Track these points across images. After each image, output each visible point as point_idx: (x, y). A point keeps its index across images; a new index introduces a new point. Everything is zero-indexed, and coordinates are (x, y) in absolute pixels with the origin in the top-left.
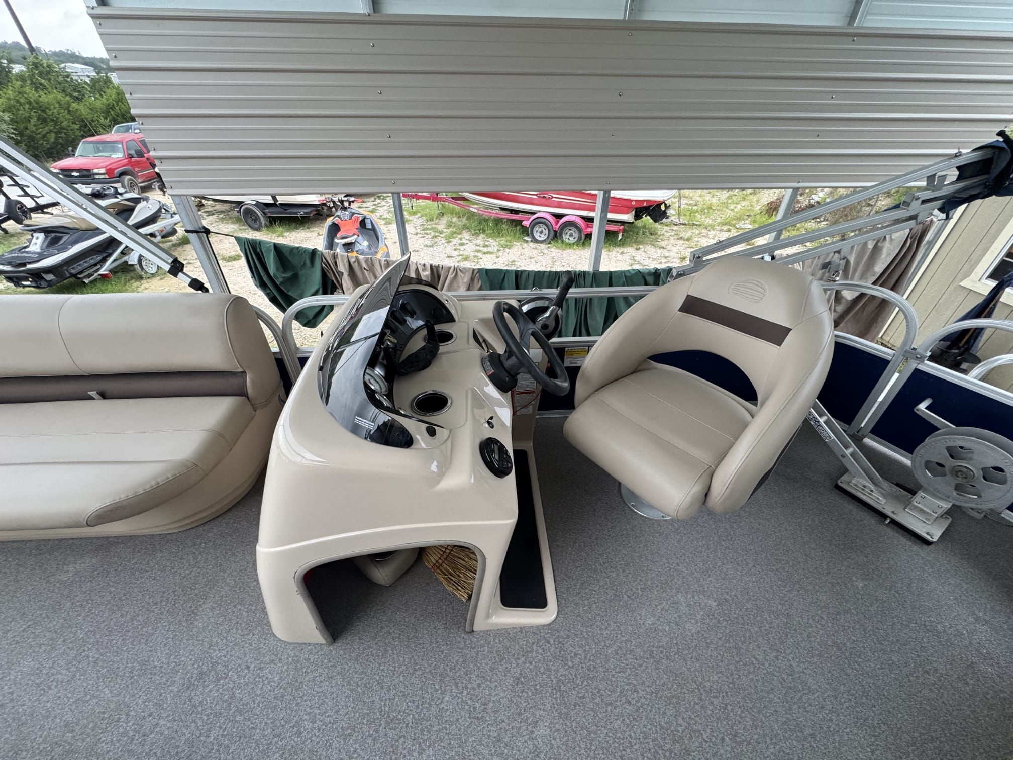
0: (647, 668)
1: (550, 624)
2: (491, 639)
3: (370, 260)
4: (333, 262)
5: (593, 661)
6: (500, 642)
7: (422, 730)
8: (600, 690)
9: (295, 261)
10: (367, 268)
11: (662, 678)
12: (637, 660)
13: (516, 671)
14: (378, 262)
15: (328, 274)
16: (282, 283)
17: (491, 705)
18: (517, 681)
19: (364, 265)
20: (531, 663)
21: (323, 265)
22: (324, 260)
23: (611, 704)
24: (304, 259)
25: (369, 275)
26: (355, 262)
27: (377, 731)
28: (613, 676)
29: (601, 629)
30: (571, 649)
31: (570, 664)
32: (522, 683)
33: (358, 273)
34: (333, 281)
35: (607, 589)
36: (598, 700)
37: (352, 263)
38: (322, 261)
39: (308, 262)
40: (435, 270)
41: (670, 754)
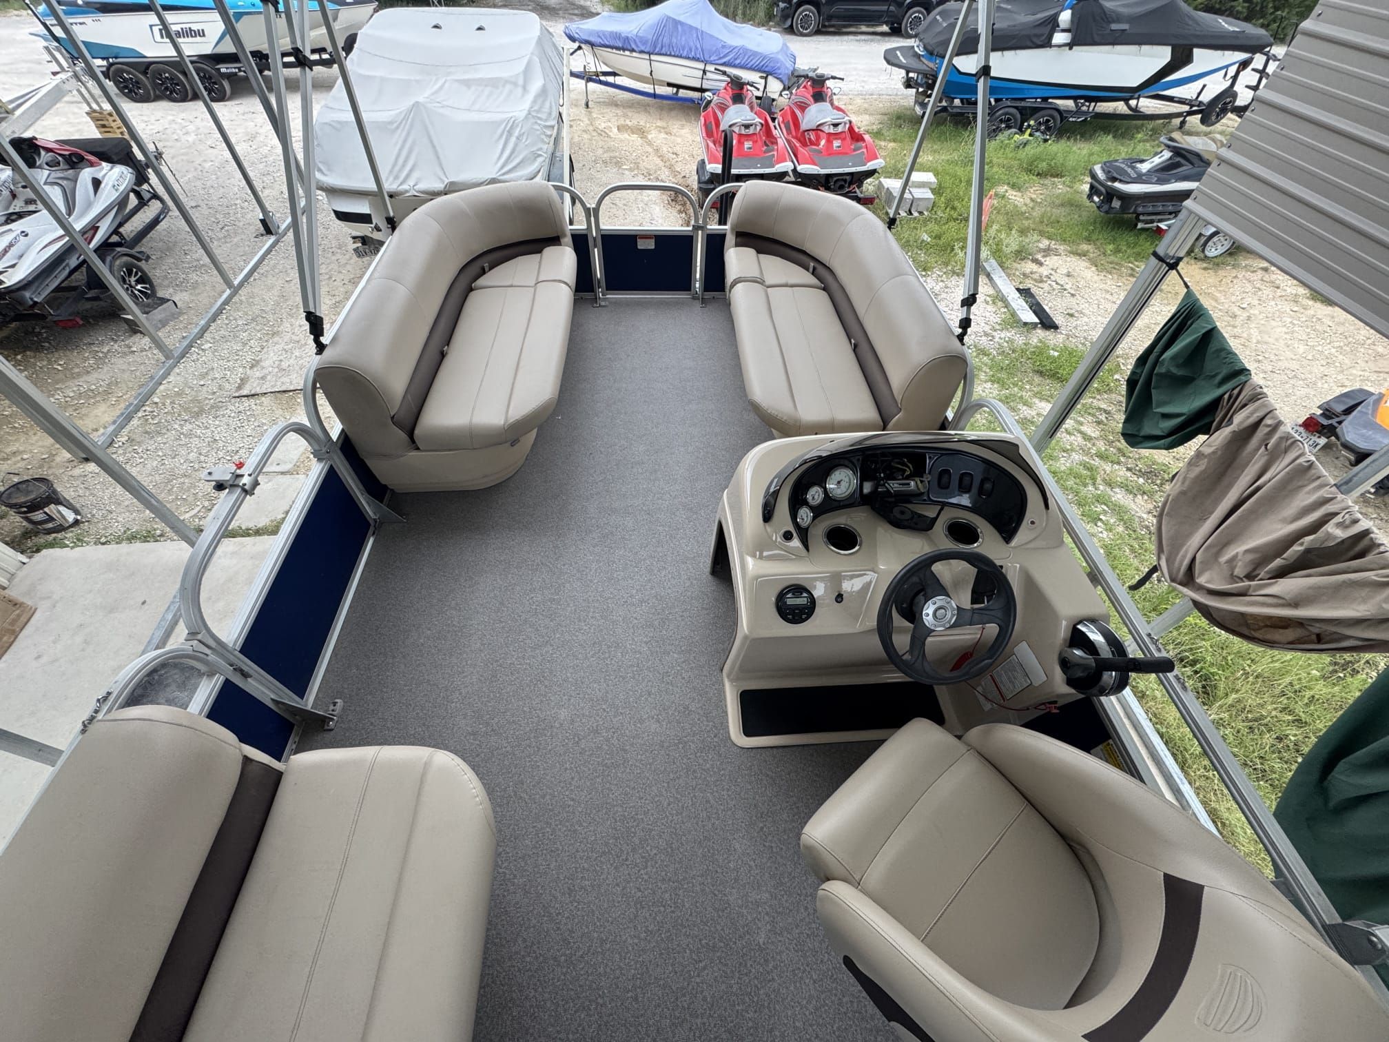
0: (696, 830)
1: (730, 739)
2: (717, 686)
3: (1289, 442)
4: (1243, 402)
5: (701, 777)
6: (714, 694)
7: (658, 642)
8: (678, 778)
9: (1210, 365)
10: (1269, 447)
11: (687, 844)
12: (702, 821)
13: (693, 707)
14: (1300, 452)
15: (1219, 410)
16: (1159, 375)
17: (671, 688)
18: (686, 708)
19: (1272, 442)
20: (699, 720)
21: (1226, 396)
22: (1236, 392)
23: (668, 787)
24: (1218, 371)
25: (1262, 456)
26: (1269, 426)
27: (658, 614)
28: (689, 793)
29: (728, 790)
30: (710, 757)
31: (699, 754)
32: (685, 712)
33: (1255, 441)
34: (1214, 421)
35: (768, 805)
36: (672, 776)
37: (1263, 423)
38: (1233, 389)
39: (1219, 378)
40: (1365, 542)
41: (633, 832)
